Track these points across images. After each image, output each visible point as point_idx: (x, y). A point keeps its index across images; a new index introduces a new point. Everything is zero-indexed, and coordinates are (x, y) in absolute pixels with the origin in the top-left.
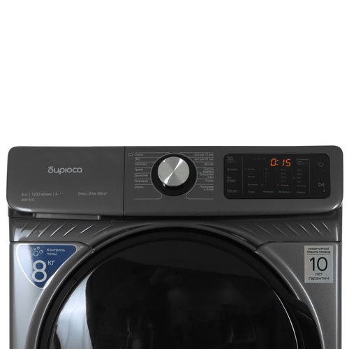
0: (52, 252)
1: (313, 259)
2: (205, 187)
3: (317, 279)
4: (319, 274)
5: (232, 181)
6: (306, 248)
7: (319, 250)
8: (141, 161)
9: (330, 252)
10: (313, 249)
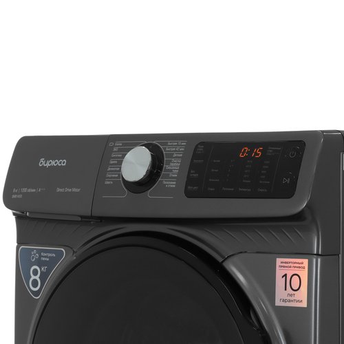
0: (45, 257)
1: (285, 275)
2: (167, 183)
3: (290, 301)
4: (291, 295)
5: (195, 175)
6: (279, 261)
7: (292, 265)
8: (118, 152)
9: (304, 268)
10: (286, 263)
